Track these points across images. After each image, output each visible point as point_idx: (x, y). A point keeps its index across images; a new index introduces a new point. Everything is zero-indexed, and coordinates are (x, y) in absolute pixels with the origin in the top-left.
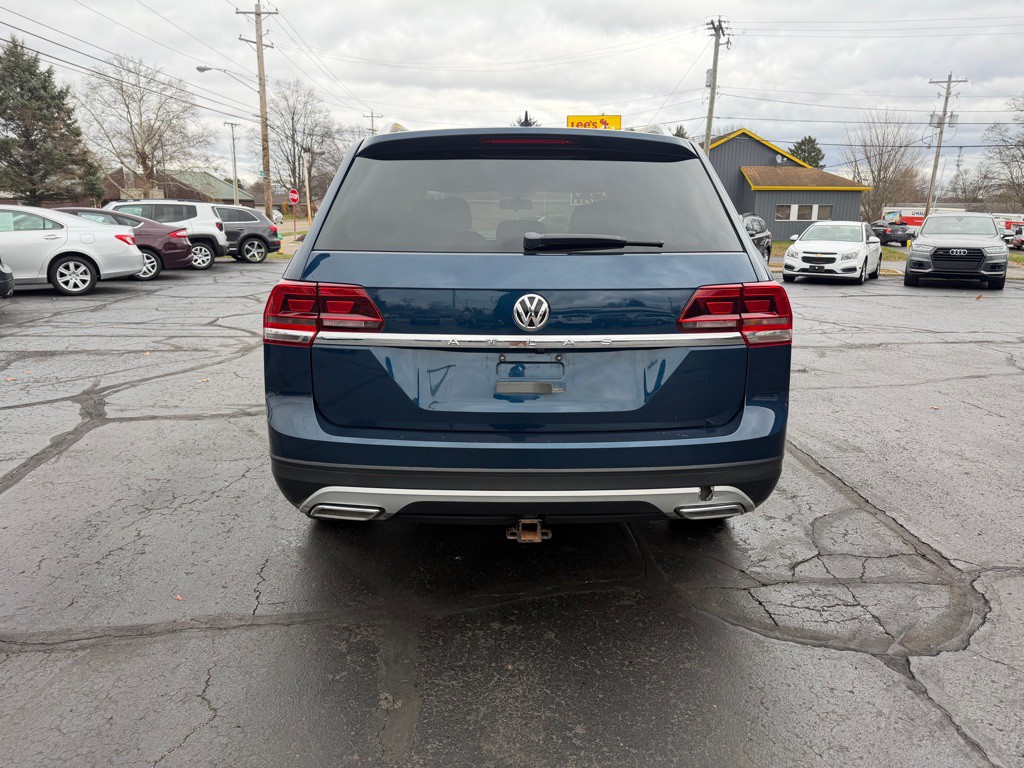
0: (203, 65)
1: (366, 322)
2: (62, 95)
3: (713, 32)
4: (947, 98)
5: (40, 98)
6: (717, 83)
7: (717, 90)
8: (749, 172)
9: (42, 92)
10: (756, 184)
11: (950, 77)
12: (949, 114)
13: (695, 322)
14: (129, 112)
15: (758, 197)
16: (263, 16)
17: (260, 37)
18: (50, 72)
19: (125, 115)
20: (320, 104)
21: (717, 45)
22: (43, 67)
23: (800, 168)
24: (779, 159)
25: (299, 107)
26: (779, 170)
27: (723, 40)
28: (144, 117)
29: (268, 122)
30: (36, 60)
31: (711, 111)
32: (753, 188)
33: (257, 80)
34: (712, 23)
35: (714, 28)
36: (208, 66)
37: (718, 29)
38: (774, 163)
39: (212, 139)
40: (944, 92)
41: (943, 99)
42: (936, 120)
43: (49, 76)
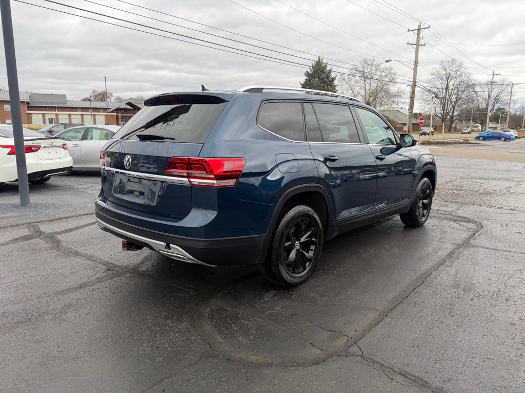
0: (388, 59)
2: (333, 79)
5: (325, 82)
9: (326, 79)
13: (172, 172)
14: (365, 84)
16: (421, 30)
17: (418, 41)
18: (330, 71)
19: (363, 85)
20: (465, 71)
22: (328, 68)
25: (453, 73)
28: (372, 85)
29: (417, 84)
30: (326, 66)
33: (414, 63)
36: (391, 59)
39: (402, 94)
43: (330, 73)
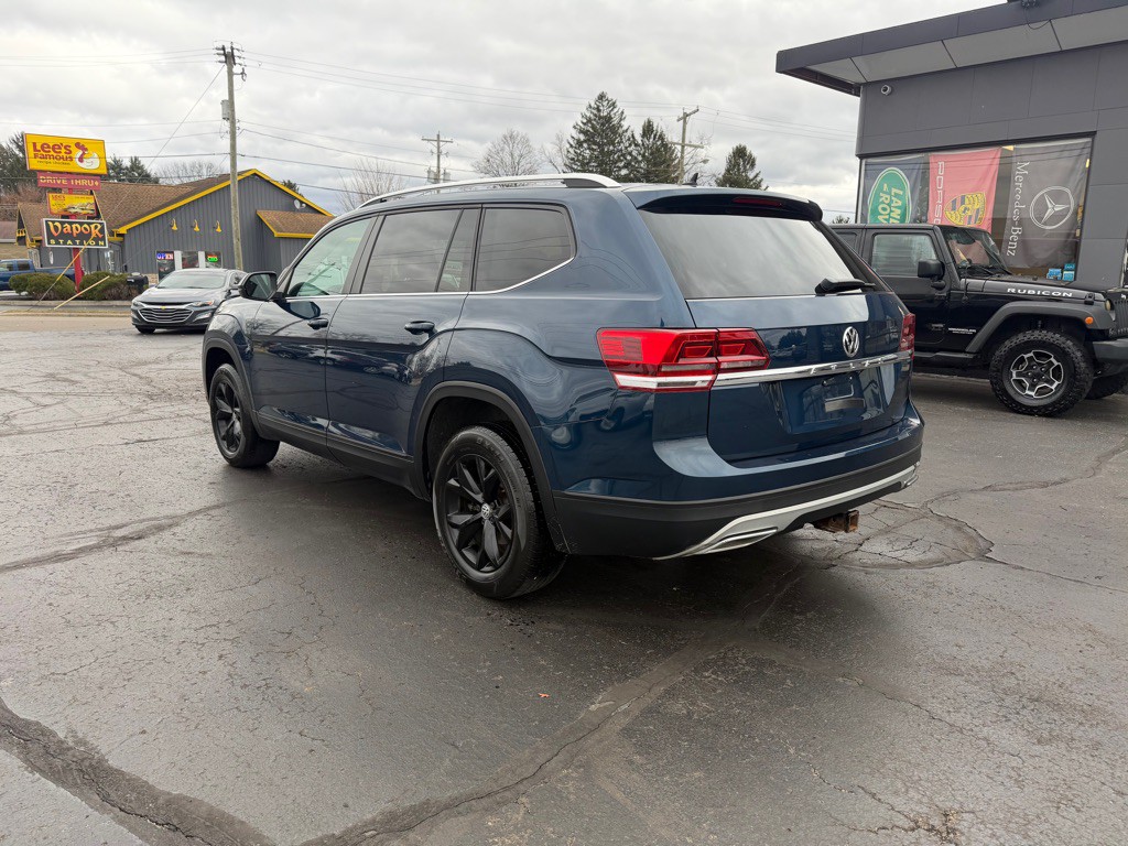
1: (752, 361)
3: (223, 58)
4: (439, 157)
6: (237, 117)
7: (237, 125)
8: (268, 217)
10: (279, 230)
11: (438, 136)
12: (442, 171)
15: (282, 243)
21: (231, 74)
23: (320, 216)
24: (297, 205)
26: (298, 216)
27: (237, 69)
31: (233, 146)
32: (276, 234)
34: (224, 49)
35: (224, 54)
37: (229, 58)
38: (292, 208)
40: (435, 150)
41: (435, 156)
42: (432, 176)
